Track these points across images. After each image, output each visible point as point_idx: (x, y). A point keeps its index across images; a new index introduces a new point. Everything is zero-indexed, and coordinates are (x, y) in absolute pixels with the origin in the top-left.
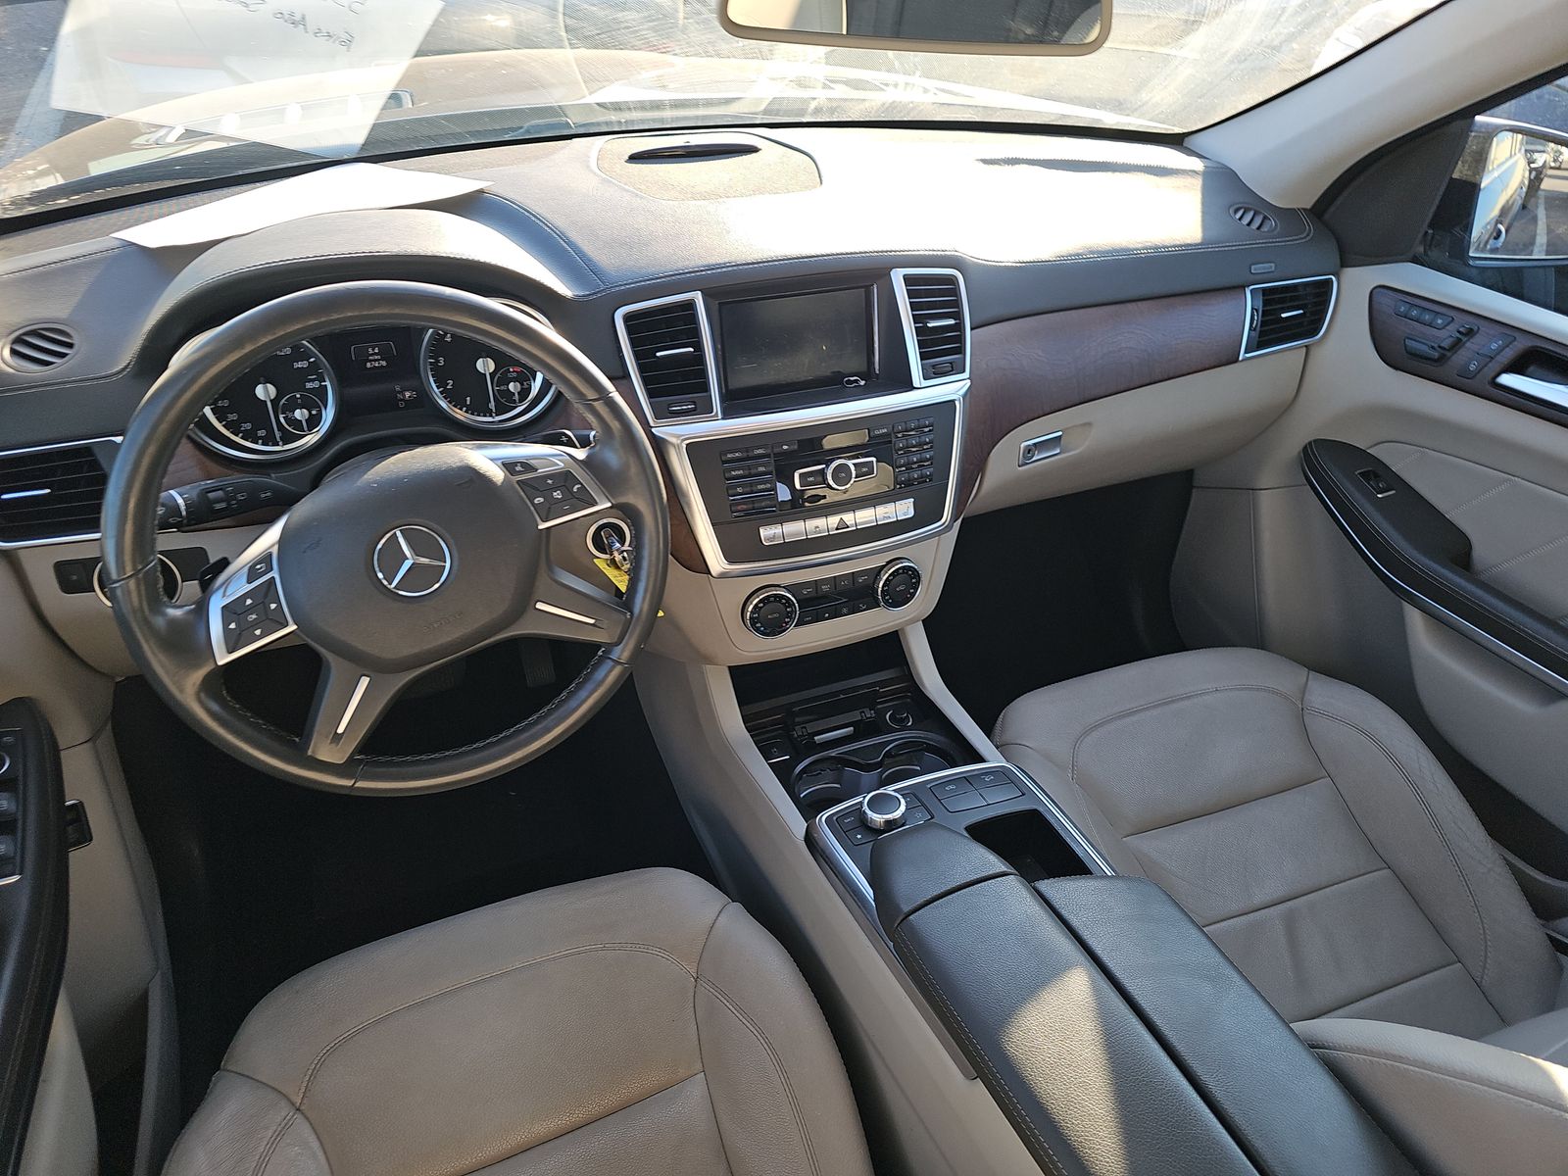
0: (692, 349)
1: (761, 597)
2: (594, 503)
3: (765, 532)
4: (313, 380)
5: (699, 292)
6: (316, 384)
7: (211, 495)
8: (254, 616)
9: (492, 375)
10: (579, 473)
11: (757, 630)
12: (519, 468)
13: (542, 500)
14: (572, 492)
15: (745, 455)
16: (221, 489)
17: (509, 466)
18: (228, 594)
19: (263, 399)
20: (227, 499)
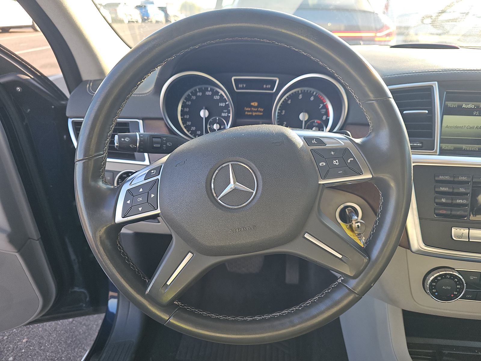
0: (427, 112)
1: (441, 273)
2: (360, 173)
3: (455, 231)
4: (225, 113)
5: (436, 82)
6: (226, 115)
7: (154, 140)
8: (141, 199)
9: (306, 122)
10: (354, 151)
11: (433, 294)
12: (313, 142)
13: (324, 164)
14: (346, 162)
15: (452, 179)
16: (160, 138)
17: (307, 140)
18: (132, 184)
19: (203, 117)
20: (162, 144)
